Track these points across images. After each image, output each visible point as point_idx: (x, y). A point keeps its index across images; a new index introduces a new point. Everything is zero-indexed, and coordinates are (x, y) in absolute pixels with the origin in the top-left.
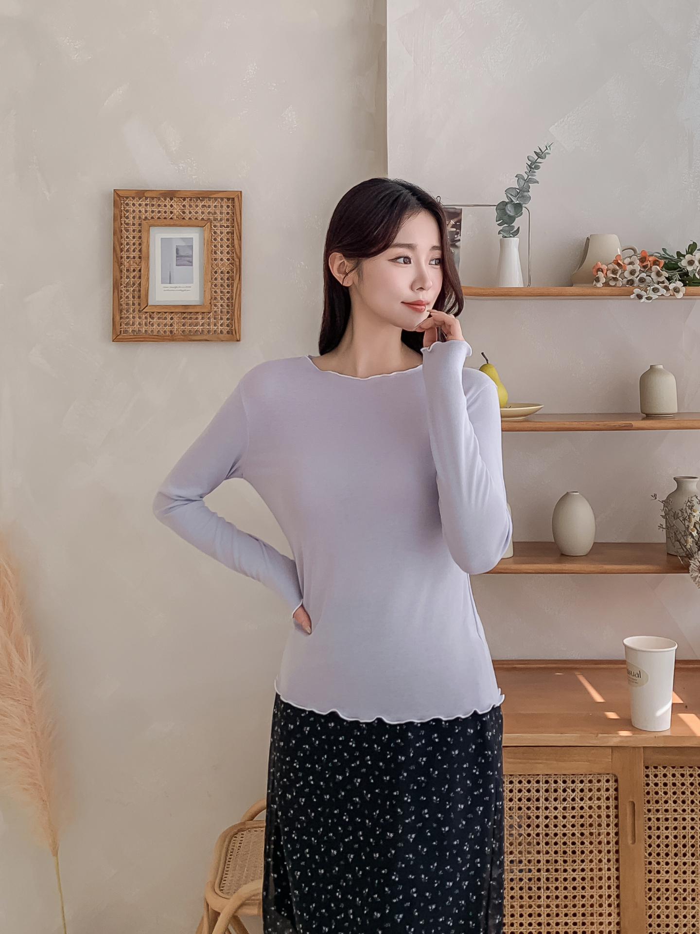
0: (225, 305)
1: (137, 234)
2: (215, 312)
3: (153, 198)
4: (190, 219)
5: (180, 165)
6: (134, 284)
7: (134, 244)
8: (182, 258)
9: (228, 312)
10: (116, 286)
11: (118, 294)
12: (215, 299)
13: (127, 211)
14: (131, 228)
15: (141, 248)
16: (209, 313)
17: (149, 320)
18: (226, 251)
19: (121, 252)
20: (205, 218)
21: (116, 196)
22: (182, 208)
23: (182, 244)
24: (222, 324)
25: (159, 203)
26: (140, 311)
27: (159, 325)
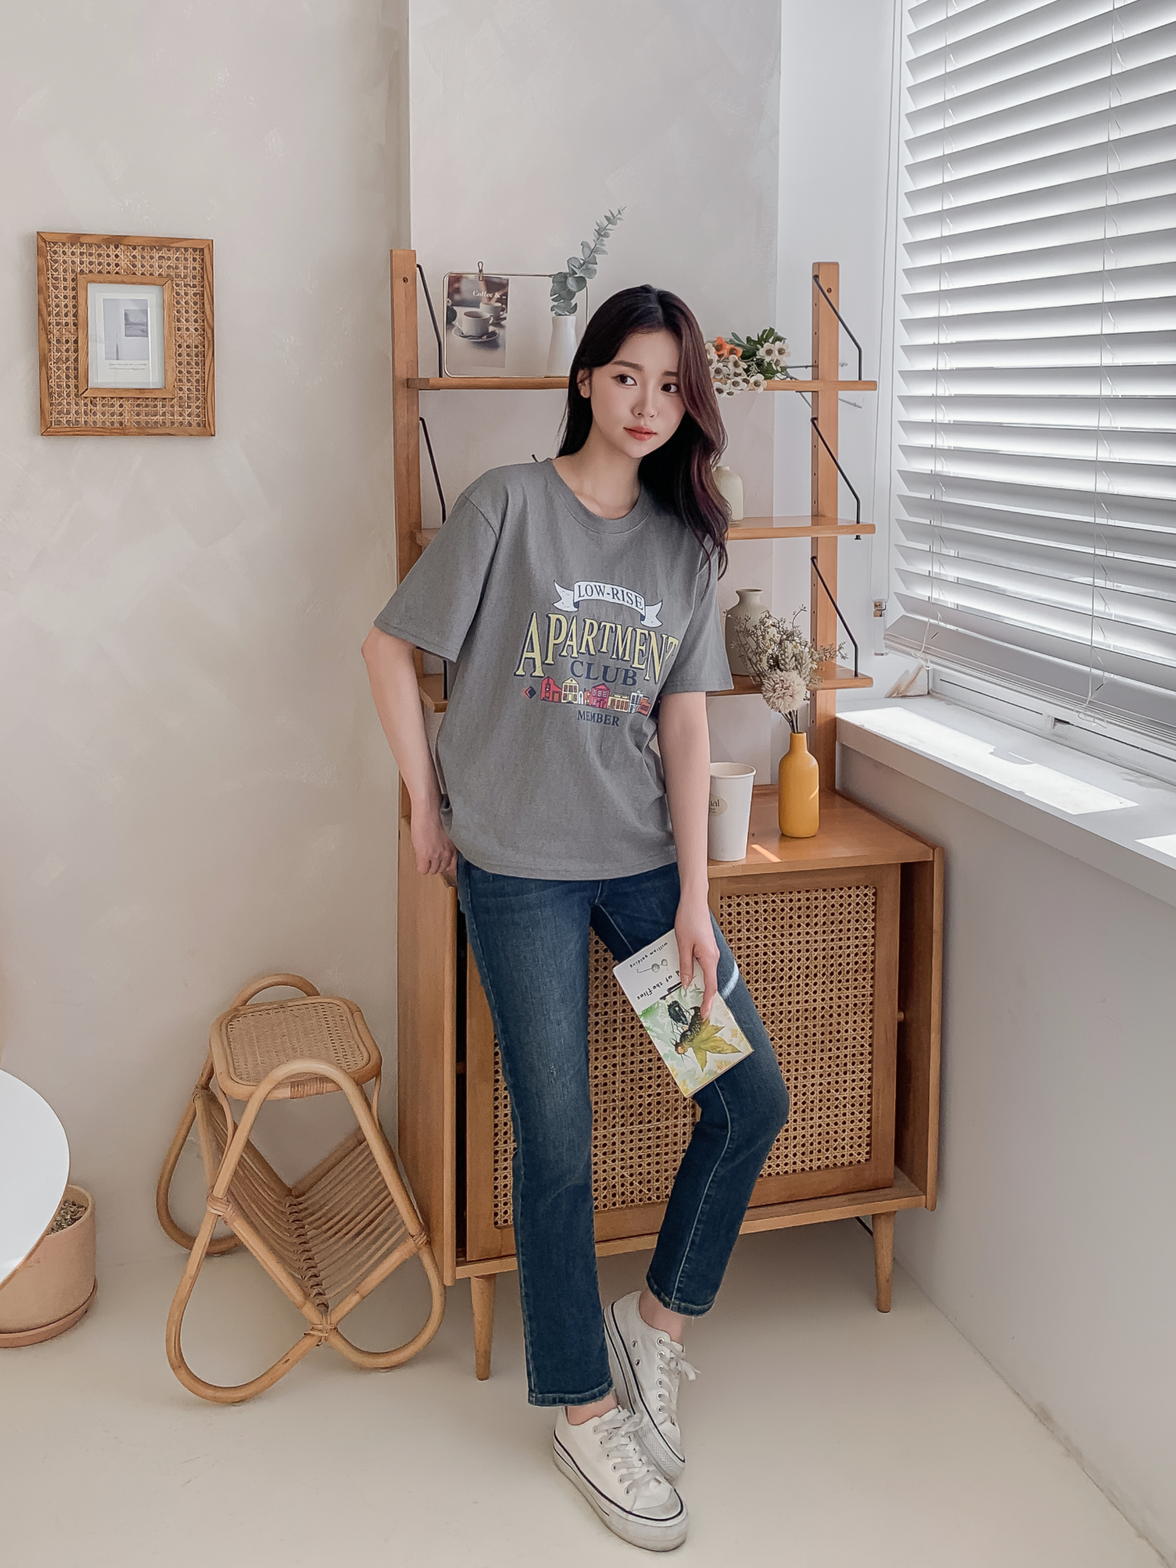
0: (194, 390)
1: (71, 294)
2: (181, 398)
3: (90, 245)
4: (143, 274)
5: (124, 201)
6: (67, 359)
7: (66, 306)
8: (133, 326)
9: (198, 399)
10: (43, 361)
11: (47, 373)
12: (180, 380)
13: (56, 261)
14: (62, 285)
15: (77, 311)
16: (172, 399)
18: (193, 319)
19: (49, 316)
20: (163, 273)
21: (40, 239)
22: (132, 259)
23: (133, 307)
24: (190, 415)
25: (99, 251)
26: (77, 395)
27: (104, 414)
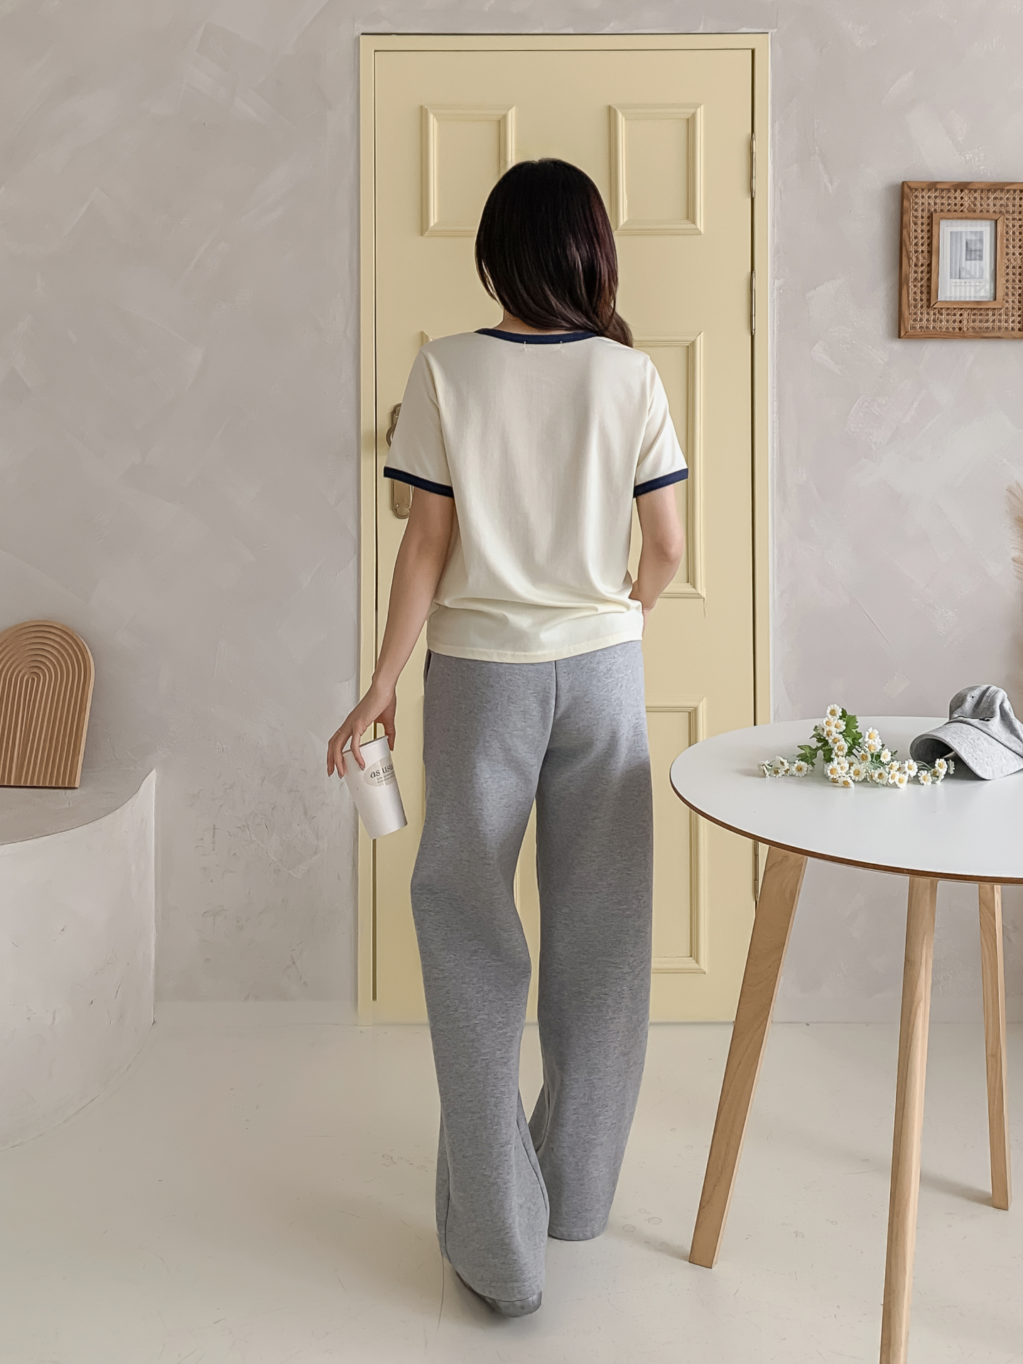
0: (1017, 302)
1: (925, 228)
2: (1007, 308)
3: (942, 190)
4: (981, 211)
5: (967, 155)
6: (922, 279)
7: (922, 238)
8: (972, 252)
9: (1020, 309)
10: (901, 282)
11: (906, 290)
12: (1007, 294)
13: (916, 203)
14: (919, 221)
15: (931, 241)
16: (1001, 309)
17: (938, 315)
18: (1019, 245)
19: (909, 246)
20: (997, 210)
21: (905, 186)
22: (973, 200)
23: (974, 238)
25: (949, 195)
26: (928, 307)
27: (947, 321)
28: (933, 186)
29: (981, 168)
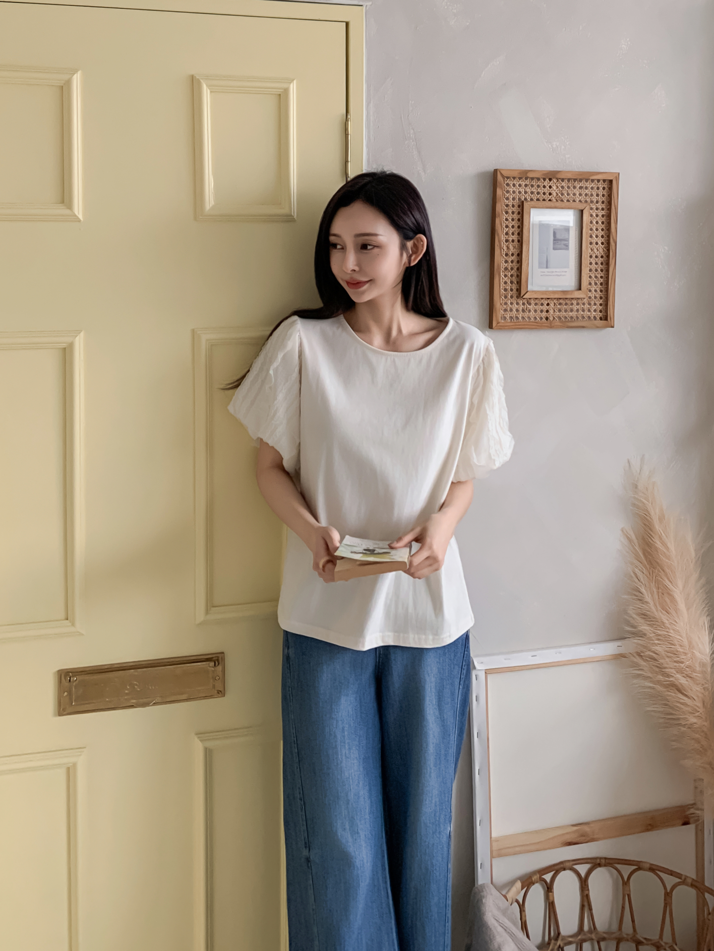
0: (599, 291)
1: (516, 216)
2: (590, 298)
3: (532, 179)
4: (568, 201)
5: (555, 143)
6: (512, 270)
7: (513, 227)
8: (559, 242)
9: (601, 298)
11: (500, 280)
12: (590, 284)
13: (508, 192)
14: (510, 211)
15: (522, 231)
16: (584, 298)
17: (526, 305)
18: (601, 235)
19: (502, 235)
20: (582, 199)
22: (560, 189)
23: (560, 227)
24: (595, 310)
25: (538, 183)
26: (518, 297)
27: (535, 311)
28: (524, 175)
29: (567, 156)
